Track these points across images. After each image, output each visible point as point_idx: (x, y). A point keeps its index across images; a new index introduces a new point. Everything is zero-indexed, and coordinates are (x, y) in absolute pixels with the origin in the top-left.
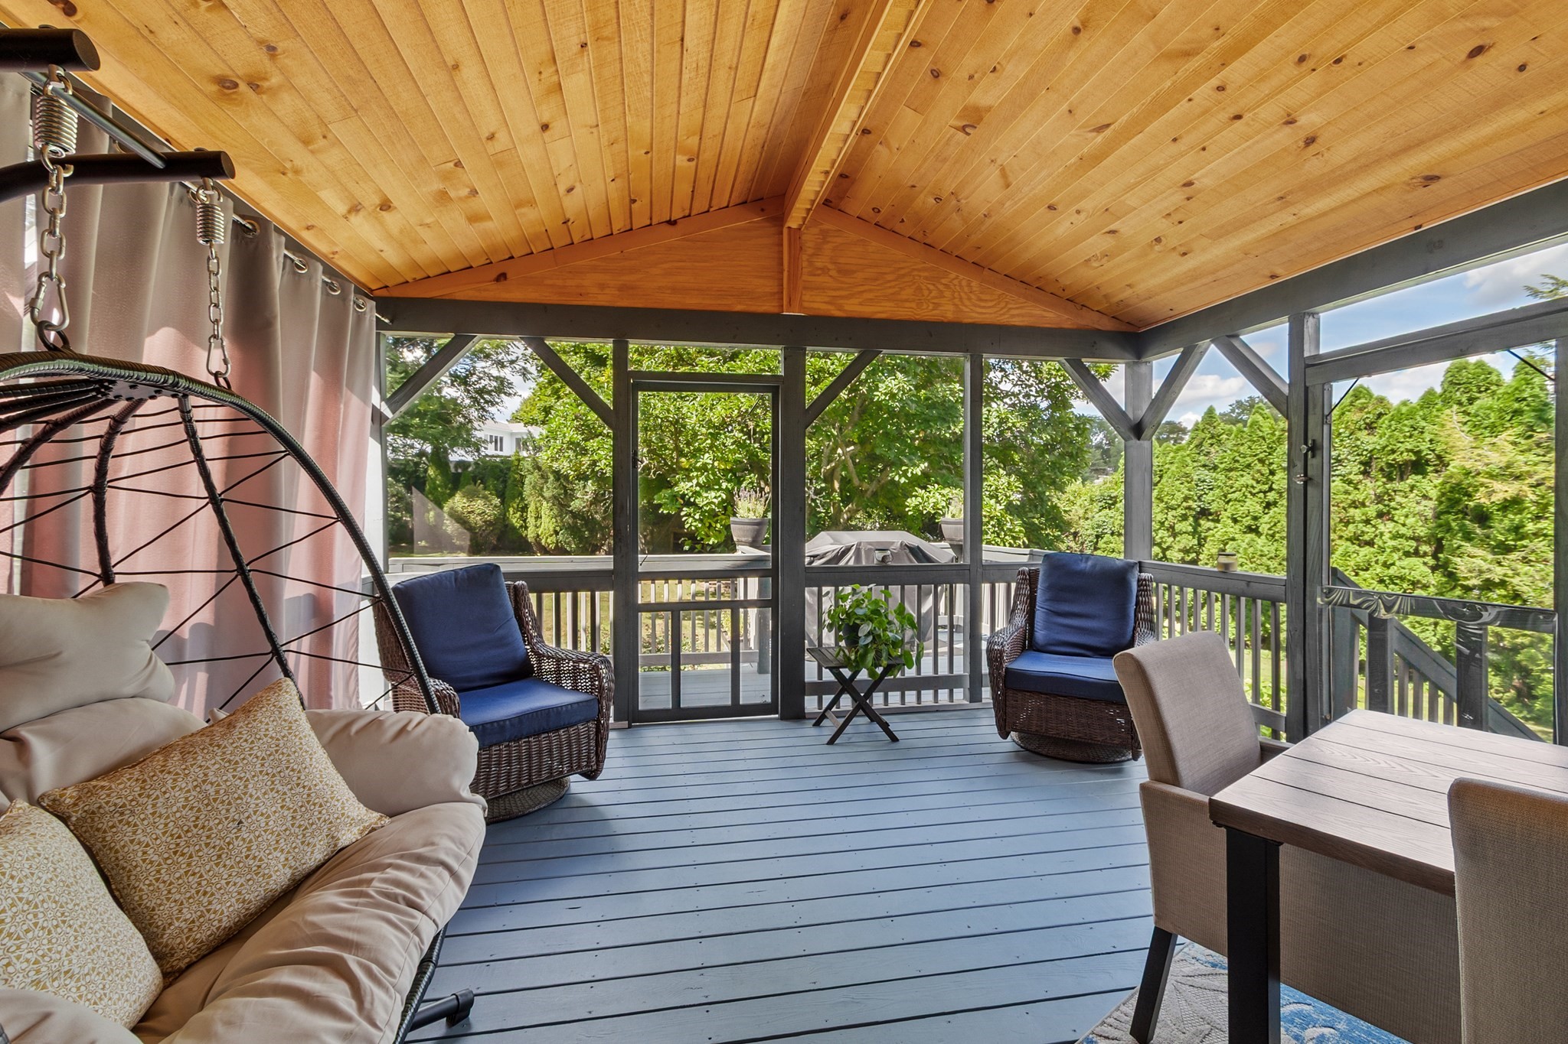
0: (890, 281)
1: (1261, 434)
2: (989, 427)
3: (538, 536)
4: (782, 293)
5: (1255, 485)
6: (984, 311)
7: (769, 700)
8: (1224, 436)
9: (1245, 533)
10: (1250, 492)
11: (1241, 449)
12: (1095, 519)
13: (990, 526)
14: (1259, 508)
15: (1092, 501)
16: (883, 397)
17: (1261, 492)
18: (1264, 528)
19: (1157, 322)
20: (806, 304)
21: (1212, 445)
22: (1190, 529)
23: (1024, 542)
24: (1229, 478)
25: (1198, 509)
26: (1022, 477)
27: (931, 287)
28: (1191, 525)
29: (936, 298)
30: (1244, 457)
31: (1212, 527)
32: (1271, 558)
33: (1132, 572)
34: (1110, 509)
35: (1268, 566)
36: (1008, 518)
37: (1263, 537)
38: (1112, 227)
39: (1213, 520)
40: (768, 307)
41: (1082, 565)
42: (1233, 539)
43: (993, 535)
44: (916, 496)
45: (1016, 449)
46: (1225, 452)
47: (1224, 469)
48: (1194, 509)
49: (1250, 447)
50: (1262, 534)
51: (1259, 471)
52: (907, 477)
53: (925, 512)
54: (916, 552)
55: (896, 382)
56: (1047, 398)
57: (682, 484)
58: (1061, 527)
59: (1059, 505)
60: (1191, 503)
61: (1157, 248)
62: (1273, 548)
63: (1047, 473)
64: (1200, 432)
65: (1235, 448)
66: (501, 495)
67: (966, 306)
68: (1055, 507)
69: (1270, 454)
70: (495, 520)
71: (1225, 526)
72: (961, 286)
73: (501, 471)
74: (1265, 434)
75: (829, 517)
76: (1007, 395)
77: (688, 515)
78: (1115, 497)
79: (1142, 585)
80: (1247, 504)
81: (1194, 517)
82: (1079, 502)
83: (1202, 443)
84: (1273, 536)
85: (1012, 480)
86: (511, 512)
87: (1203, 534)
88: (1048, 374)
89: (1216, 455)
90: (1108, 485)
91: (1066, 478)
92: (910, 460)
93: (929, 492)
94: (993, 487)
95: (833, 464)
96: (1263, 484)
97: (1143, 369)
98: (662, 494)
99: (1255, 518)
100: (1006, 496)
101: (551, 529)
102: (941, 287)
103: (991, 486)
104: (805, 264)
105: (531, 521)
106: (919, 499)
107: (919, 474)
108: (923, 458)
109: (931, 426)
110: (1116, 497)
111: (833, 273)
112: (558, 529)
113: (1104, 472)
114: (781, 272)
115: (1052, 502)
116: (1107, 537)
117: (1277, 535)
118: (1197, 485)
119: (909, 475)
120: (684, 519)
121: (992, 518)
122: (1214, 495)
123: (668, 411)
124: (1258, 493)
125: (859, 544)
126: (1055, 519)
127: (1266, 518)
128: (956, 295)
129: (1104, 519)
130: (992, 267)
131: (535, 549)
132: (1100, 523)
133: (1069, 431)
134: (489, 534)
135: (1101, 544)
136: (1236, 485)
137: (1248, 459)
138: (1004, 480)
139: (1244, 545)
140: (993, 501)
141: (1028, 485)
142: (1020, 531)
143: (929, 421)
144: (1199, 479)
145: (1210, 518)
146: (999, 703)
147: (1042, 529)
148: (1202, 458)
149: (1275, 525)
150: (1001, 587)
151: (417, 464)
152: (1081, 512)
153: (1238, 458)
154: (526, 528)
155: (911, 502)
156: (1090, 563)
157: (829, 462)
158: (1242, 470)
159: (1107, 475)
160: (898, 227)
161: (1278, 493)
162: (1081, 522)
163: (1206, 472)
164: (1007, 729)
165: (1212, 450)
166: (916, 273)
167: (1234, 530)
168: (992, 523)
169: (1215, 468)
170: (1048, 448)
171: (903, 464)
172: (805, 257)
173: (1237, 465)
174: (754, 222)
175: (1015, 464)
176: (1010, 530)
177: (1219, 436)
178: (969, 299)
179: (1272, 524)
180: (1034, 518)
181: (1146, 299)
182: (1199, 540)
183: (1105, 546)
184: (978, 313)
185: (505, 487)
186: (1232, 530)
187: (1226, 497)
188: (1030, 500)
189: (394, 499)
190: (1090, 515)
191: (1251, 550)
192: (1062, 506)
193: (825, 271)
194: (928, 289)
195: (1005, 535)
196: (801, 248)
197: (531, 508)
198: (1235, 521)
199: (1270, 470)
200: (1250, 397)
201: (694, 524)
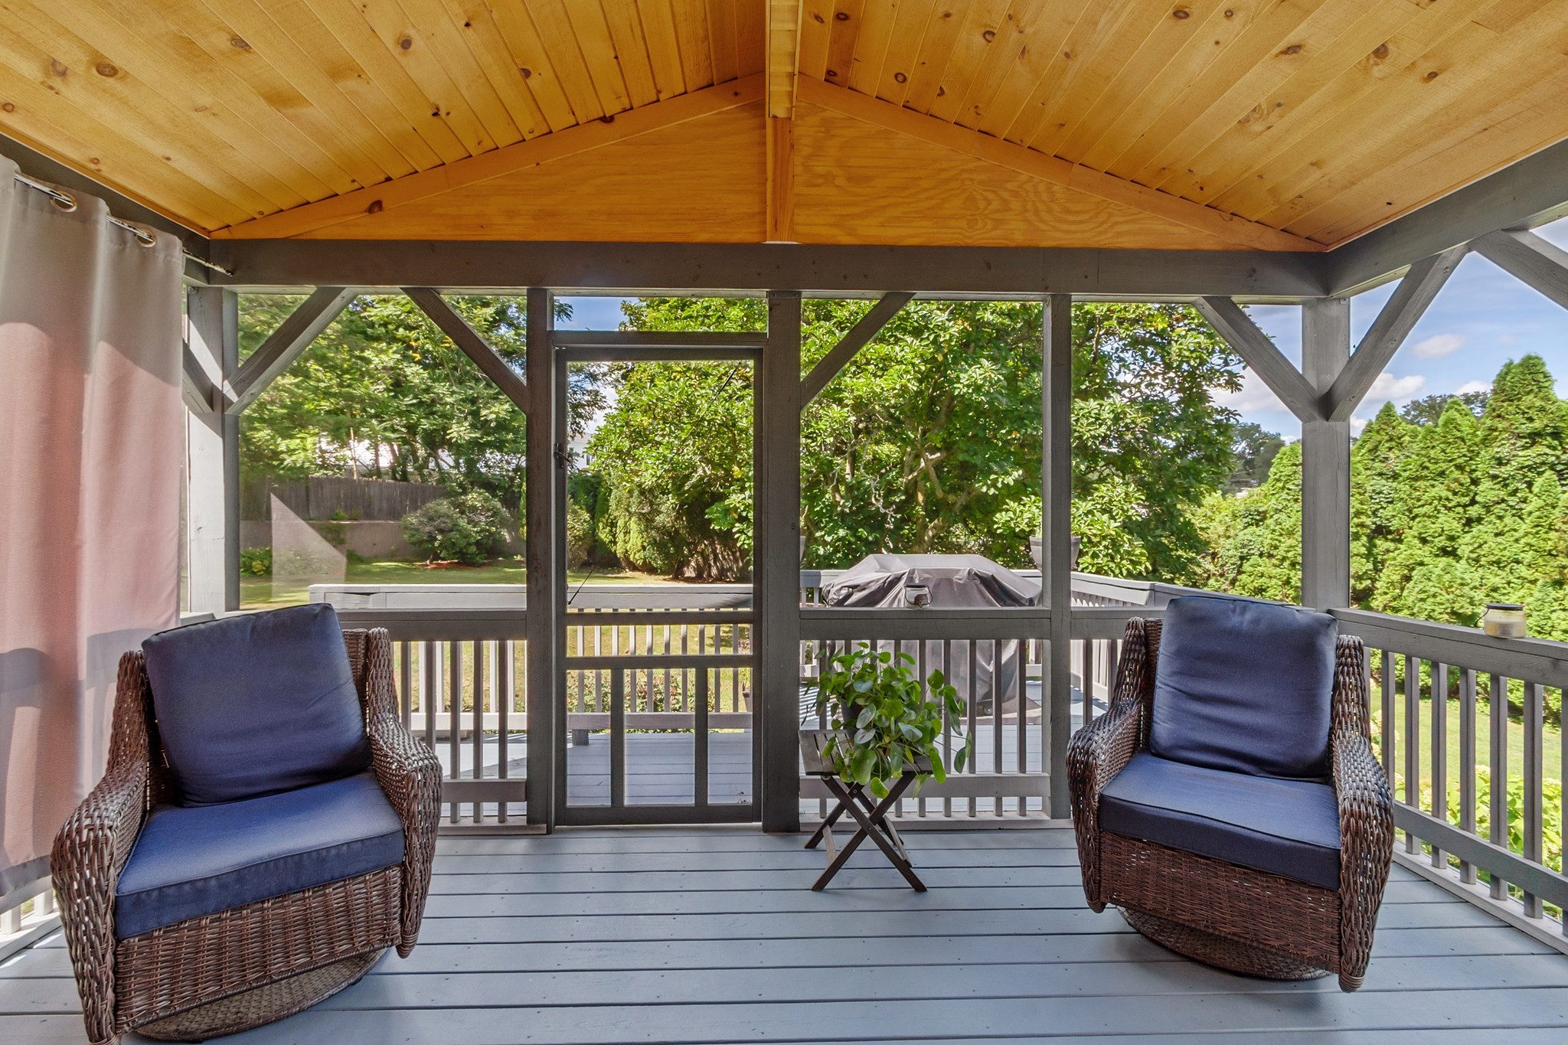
0: (926, 190)
1: (1459, 434)
2: (1100, 425)
3: (627, 551)
4: (765, 213)
5: (1451, 497)
6: (1073, 228)
7: (750, 800)
8: (1407, 438)
9: (1437, 556)
10: (1444, 506)
11: (1432, 453)
12: (1239, 538)
13: (1101, 548)
14: (1457, 526)
15: (1235, 516)
16: (965, 390)
17: (1459, 505)
18: (1464, 550)
19: (1360, 231)
20: (800, 229)
21: (1390, 449)
22: (1363, 550)
23: (1146, 568)
24: (1415, 489)
25: (1373, 527)
26: (1142, 484)
27: (990, 196)
28: (1364, 545)
29: (999, 211)
30: (1436, 463)
31: (1392, 548)
32: (1475, 587)
33: (1326, 635)
34: (1257, 526)
35: (1471, 598)
36: (1126, 537)
37: (1463, 562)
38: (1291, 39)
39: (1393, 540)
40: (744, 234)
41: (1235, 620)
42: (1422, 564)
43: (1105, 559)
44: (1007, 510)
45: (1137, 453)
46: (1408, 457)
47: (1408, 478)
48: (1367, 527)
49: (1443, 451)
50: (1461, 558)
51: (1456, 480)
52: (996, 488)
53: (1017, 530)
54: (990, 583)
55: (982, 371)
56: (1178, 391)
57: (734, 497)
58: (1196, 548)
59: (1193, 521)
60: (1363, 519)
61: (1378, 71)
62: (1477, 576)
63: (1177, 481)
64: (1374, 434)
65: (1423, 452)
66: (591, 510)
67: (1044, 222)
68: (1188, 523)
69: (1471, 459)
70: (584, 535)
71: (1410, 547)
72: (1036, 193)
73: (592, 485)
74: (1464, 435)
75: (914, 535)
76: (1125, 385)
77: (742, 532)
78: (1263, 512)
79: (1343, 655)
80: (1440, 520)
81: (1368, 536)
82: (1218, 517)
83: (1377, 446)
84: (1477, 560)
85: (1131, 489)
86: (601, 527)
87: (1380, 557)
88: (1179, 356)
89: (1395, 460)
90: (1255, 497)
91: (1203, 488)
92: (1001, 467)
93: (1024, 505)
94: (1107, 498)
95: (915, 474)
96: (1463, 495)
97: (1334, 310)
98: (714, 508)
99: (1452, 538)
100: (1122, 509)
101: (639, 544)
102: (1006, 195)
103: (1103, 497)
104: (798, 170)
105: (620, 537)
106: (1011, 514)
107: (1012, 483)
108: (1017, 464)
109: (1026, 425)
110: (1265, 512)
111: (841, 181)
112: (645, 544)
113: (1247, 484)
114: (764, 184)
115: (1185, 518)
116: (1254, 559)
117: (1483, 559)
118: (1371, 497)
119: (999, 485)
120: (736, 536)
121: (1104, 538)
122: (1394, 510)
123: (716, 413)
124: (1455, 507)
125: (912, 572)
126: (1190, 538)
127: (1468, 538)
128: (1029, 206)
129: (1250, 538)
130: (1086, 160)
131: (623, 564)
132: (1246, 542)
133: (1207, 429)
134: (578, 549)
135: (1246, 567)
136: (1425, 497)
137: (1442, 464)
138: (1121, 490)
139: (1437, 571)
140: (1105, 517)
141: (1153, 497)
142: (1142, 554)
143: (1023, 419)
144: (1374, 491)
145: (1390, 537)
146: (1087, 855)
147: (1172, 550)
148: (1377, 465)
149: (1480, 546)
150: (1100, 646)
151: (512, 479)
152: (1221, 529)
153: (1428, 464)
154: (615, 543)
155: (1001, 517)
156: (1248, 616)
157: (912, 471)
158: (1432, 479)
159: (1250, 487)
160: (938, 107)
161: (1484, 507)
162: (1222, 541)
163: (1383, 482)
164: (1103, 899)
165: (1391, 455)
166: (965, 176)
167: (1422, 552)
168: (1104, 543)
169: (1395, 477)
170: (1181, 450)
171: (991, 471)
172: (798, 160)
173: (1425, 473)
174: (727, 112)
175: (1136, 471)
176: (1128, 553)
177: (1400, 438)
178: (1050, 211)
179: (1476, 545)
180: (1161, 536)
181: (1345, 188)
182: (1375, 563)
183: (1252, 569)
184: (1064, 231)
185: (595, 501)
186: (1420, 552)
187: (1411, 512)
188: (1156, 514)
189: (490, 514)
190: (1232, 532)
191: (1447, 577)
192: (1197, 523)
193: (828, 178)
194: (986, 199)
195: (1122, 559)
196: (792, 146)
197: (620, 523)
198: (1424, 541)
199: (1471, 479)
200: (1430, 397)
201: (747, 542)
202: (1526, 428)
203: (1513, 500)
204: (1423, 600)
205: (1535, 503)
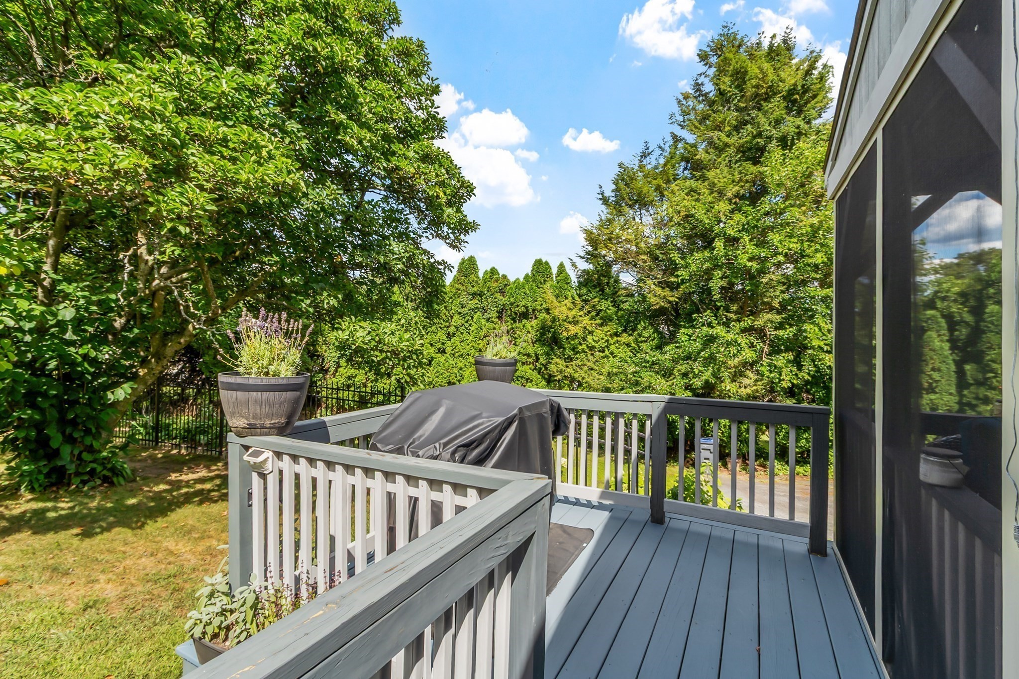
202: (472, 290)
203: (467, 325)
204: (437, 377)
205: (474, 327)
